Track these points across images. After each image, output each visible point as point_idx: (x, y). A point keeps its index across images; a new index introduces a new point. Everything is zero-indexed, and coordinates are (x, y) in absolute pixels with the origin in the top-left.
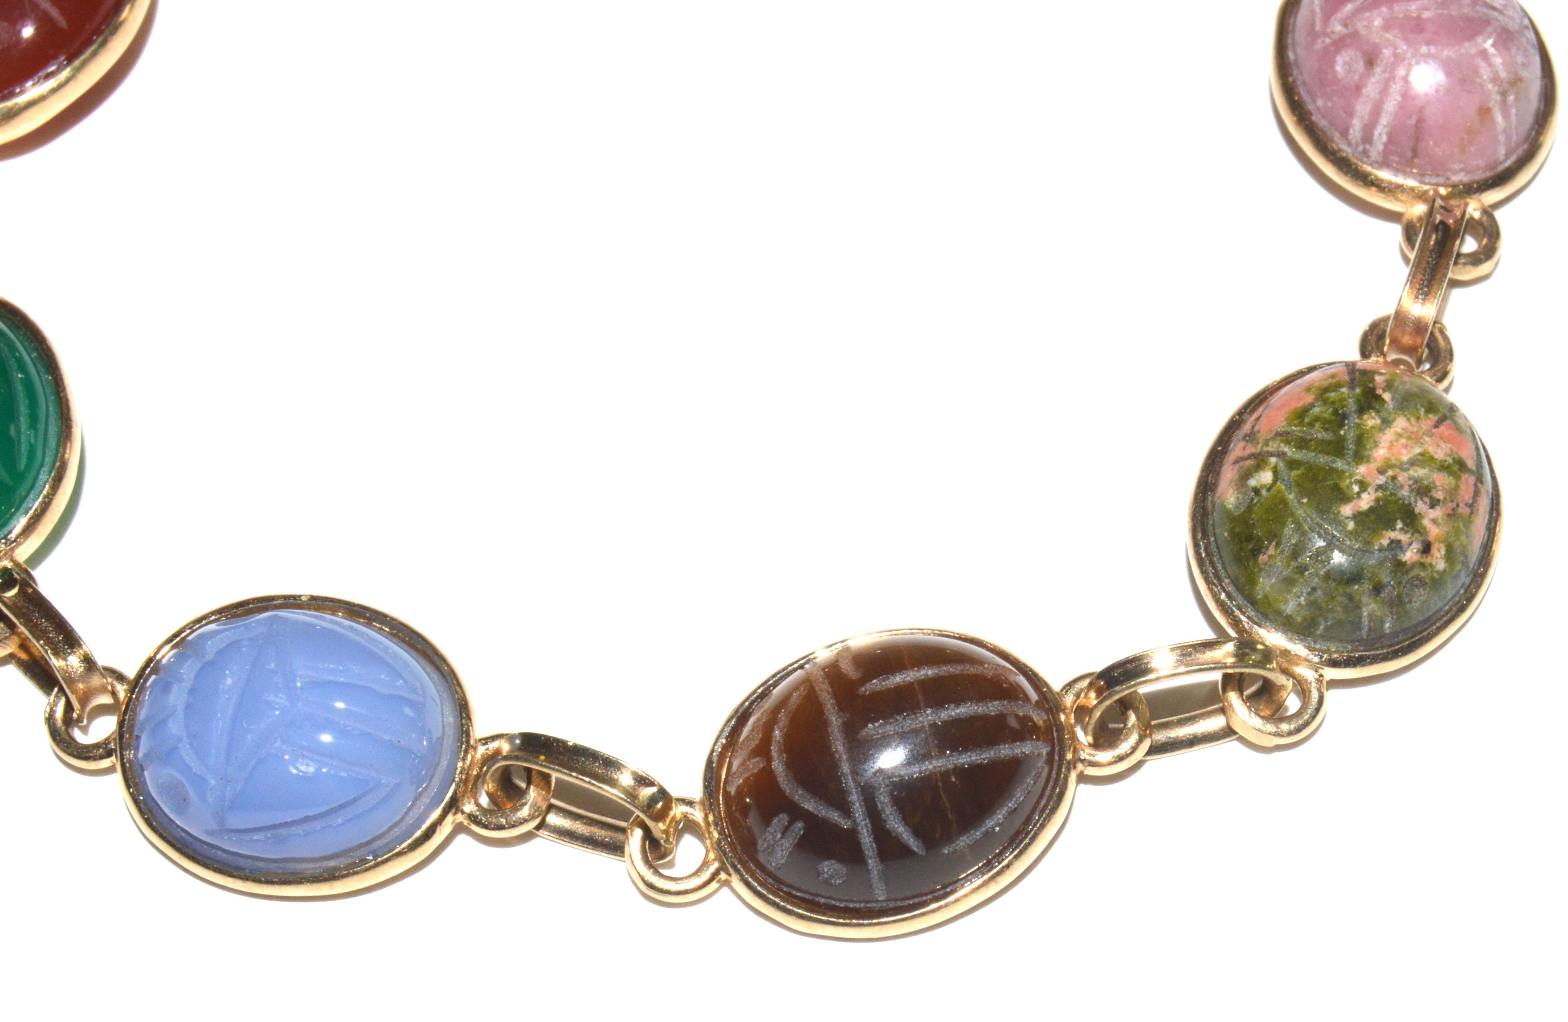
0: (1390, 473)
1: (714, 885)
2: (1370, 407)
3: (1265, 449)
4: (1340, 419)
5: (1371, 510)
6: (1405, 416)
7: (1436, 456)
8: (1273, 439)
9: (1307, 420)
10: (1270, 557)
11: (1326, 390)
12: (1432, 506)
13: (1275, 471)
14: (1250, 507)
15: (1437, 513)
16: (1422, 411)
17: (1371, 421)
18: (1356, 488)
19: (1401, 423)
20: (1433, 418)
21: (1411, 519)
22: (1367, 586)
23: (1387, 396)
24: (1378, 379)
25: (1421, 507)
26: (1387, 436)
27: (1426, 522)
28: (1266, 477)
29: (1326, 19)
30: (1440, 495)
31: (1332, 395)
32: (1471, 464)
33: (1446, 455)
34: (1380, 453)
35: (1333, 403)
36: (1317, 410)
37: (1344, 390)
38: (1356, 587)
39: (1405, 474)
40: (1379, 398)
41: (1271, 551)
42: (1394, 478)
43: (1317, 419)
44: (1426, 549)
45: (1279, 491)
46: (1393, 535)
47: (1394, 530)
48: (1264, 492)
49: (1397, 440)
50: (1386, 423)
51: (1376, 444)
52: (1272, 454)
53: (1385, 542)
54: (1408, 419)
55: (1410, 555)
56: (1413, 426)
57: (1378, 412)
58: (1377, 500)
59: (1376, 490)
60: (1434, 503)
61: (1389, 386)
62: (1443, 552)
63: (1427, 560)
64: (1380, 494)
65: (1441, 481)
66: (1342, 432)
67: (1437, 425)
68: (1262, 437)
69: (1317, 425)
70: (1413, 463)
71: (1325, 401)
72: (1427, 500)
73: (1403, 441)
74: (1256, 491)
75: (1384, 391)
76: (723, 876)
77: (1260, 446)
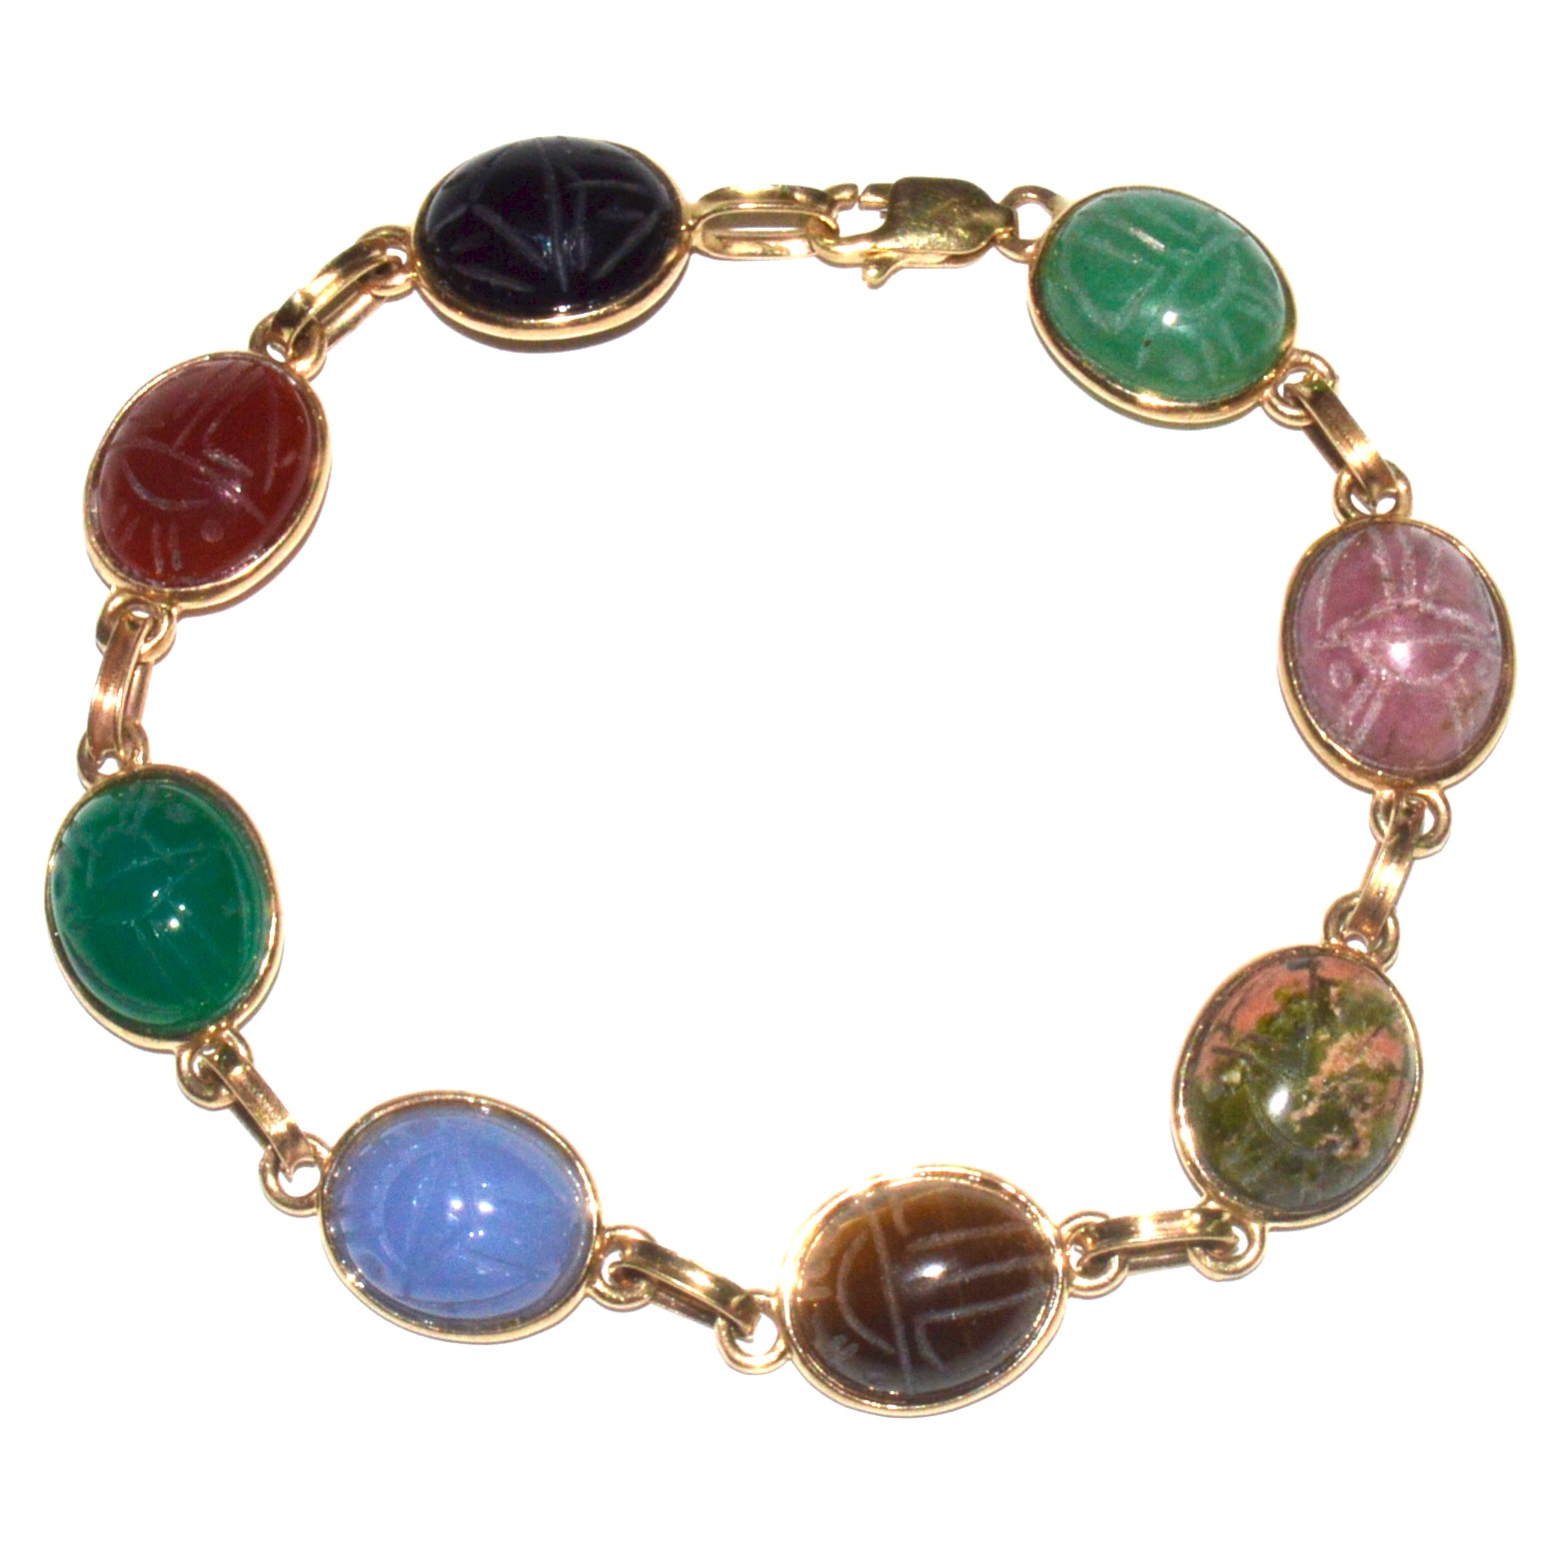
0: (1333, 1084)
1: (783, 1361)
2: (1324, 1022)
3: (1237, 1048)
4: (1297, 1033)
5: (1315, 1117)
6: (1349, 1031)
7: (1370, 1066)
8: (1243, 1041)
9: (1272, 1029)
10: (1233, 1145)
11: (1290, 1000)
12: (1364, 1110)
13: (1244, 1074)
14: (1222, 1099)
15: (1368, 1115)
16: (1364, 1024)
17: (1323, 1036)
18: (1305, 1097)
19: (1346, 1038)
20: (1372, 1029)
21: (1345, 1123)
22: (1305, 1175)
23: (1337, 1012)
24: (1334, 991)
25: (1354, 1112)
26: (1333, 1051)
27: (1357, 1125)
28: (1235, 1077)
29: (1327, 626)
30: (1370, 1100)
31: (1295, 1007)
32: (1398, 1066)
33: (1379, 1064)
34: (1326, 1066)
35: (1295, 1015)
36: (1281, 1021)
37: (1305, 1003)
38: (1297, 1176)
39: (1345, 1084)
40: (1331, 1013)
41: (1234, 1141)
42: (1336, 1088)
43: (1280, 1030)
44: (1356, 1145)
45: (1245, 1093)
46: (1329, 1136)
47: (1331, 1132)
48: (1233, 1089)
49: (1341, 1054)
50: (1335, 1037)
51: (1324, 1056)
52: (1243, 1056)
53: (1323, 1142)
54: (1353, 1035)
55: (1340, 1151)
56: (1356, 1039)
57: (1329, 1026)
58: (1320, 1108)
59: (1321, 1099)
60: (1365, 1107)
61: (1341, 1000)
62: (1369, 1144)
63: (1355, 1153)
64: (1323, 1102)
65: (1374, 1086)
66: (1299, 1046)
67: (1375, 1035)
68: (1237, 1035)
69: (1280, 1036)
70: (1352, 1074)
71: (1288, 1012)
72: (1360, 1106)
73: (1346, 1054)
74: (1227, 1086)
75: (1337, 1005)
76: (789, 1356)
77: (1234, 1044)
